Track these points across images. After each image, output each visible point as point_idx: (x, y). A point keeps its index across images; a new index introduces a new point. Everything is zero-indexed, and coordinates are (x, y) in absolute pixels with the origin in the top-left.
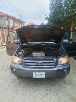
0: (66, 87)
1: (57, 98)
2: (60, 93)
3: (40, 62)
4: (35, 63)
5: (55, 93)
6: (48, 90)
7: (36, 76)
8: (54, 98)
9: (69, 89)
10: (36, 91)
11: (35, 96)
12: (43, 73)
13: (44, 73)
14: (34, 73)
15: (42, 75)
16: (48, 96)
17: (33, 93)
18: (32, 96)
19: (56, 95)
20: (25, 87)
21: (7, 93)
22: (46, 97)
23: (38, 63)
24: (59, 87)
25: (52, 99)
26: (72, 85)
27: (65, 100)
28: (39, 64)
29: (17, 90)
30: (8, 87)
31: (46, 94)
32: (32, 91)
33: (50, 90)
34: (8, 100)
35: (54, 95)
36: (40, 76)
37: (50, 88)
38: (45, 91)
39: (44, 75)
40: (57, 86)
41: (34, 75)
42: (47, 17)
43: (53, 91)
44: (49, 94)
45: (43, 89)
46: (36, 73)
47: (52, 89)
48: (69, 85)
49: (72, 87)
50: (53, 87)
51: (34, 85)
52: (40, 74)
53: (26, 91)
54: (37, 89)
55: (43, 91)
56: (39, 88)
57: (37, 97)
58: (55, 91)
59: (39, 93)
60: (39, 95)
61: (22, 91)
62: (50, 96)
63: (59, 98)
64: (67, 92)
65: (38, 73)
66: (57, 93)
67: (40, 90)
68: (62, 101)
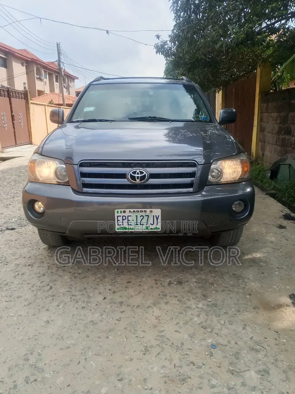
0: (238, 273)
1: (208, 306)
2: (217, 291)
3: (142, 173)
4: (123, 176)
5: (199, 291)
6: (170, 283)
7: (126, 225)
8: (194, 306)
9: (252, 278)
10: (126, 287)
11: (121, 303)
12: (153, 214)
13: (157, 212)
14: (116, 215)
15: (151, 221)
16: (174, 301)
17: (114, 292)
18: (110, 303)
19: (204, 296)
20: (82, 276)
21: (11, 296)
22: (167, 303)
23: (133, 178)
24: (213, 275)
25: (189, 308)
26: (261, 266)
27: (239, 311)
28: (138, 181)
29: (51, 288)
30: (15, 277)
31: (166, 296)
32: (109, 287)
33: (180, 283)
34: (15, 318)
35: (197, 297)
36: (141, 224)
37: (180, 276)
38: (161, 285)
39: (157, 219)
40: (206, 271)
41: (118, 220)
42: (162, 42)
43: (192, 285)
44: (176, 294)
45: (154, 282)
46: (124, 212)
47: (186, 279)
48: (251, 266)
49: (263, 273)
50: (190, 275)
51: (117, 270)
52: (142, 217)
53: (85, 289)
54: (131, 280)
55: (152, 287)
56: (137, 277)
57: (130, 306)
58: (198, 284)
59: (139, 293)
60: (137, 300)
61: (69, 290)
62: (178, 300)
63: (215, 305)
64: (244, 288)
65: (133, 212)
66: (205, 290)
67: (140, 285)
68: (226, 313)
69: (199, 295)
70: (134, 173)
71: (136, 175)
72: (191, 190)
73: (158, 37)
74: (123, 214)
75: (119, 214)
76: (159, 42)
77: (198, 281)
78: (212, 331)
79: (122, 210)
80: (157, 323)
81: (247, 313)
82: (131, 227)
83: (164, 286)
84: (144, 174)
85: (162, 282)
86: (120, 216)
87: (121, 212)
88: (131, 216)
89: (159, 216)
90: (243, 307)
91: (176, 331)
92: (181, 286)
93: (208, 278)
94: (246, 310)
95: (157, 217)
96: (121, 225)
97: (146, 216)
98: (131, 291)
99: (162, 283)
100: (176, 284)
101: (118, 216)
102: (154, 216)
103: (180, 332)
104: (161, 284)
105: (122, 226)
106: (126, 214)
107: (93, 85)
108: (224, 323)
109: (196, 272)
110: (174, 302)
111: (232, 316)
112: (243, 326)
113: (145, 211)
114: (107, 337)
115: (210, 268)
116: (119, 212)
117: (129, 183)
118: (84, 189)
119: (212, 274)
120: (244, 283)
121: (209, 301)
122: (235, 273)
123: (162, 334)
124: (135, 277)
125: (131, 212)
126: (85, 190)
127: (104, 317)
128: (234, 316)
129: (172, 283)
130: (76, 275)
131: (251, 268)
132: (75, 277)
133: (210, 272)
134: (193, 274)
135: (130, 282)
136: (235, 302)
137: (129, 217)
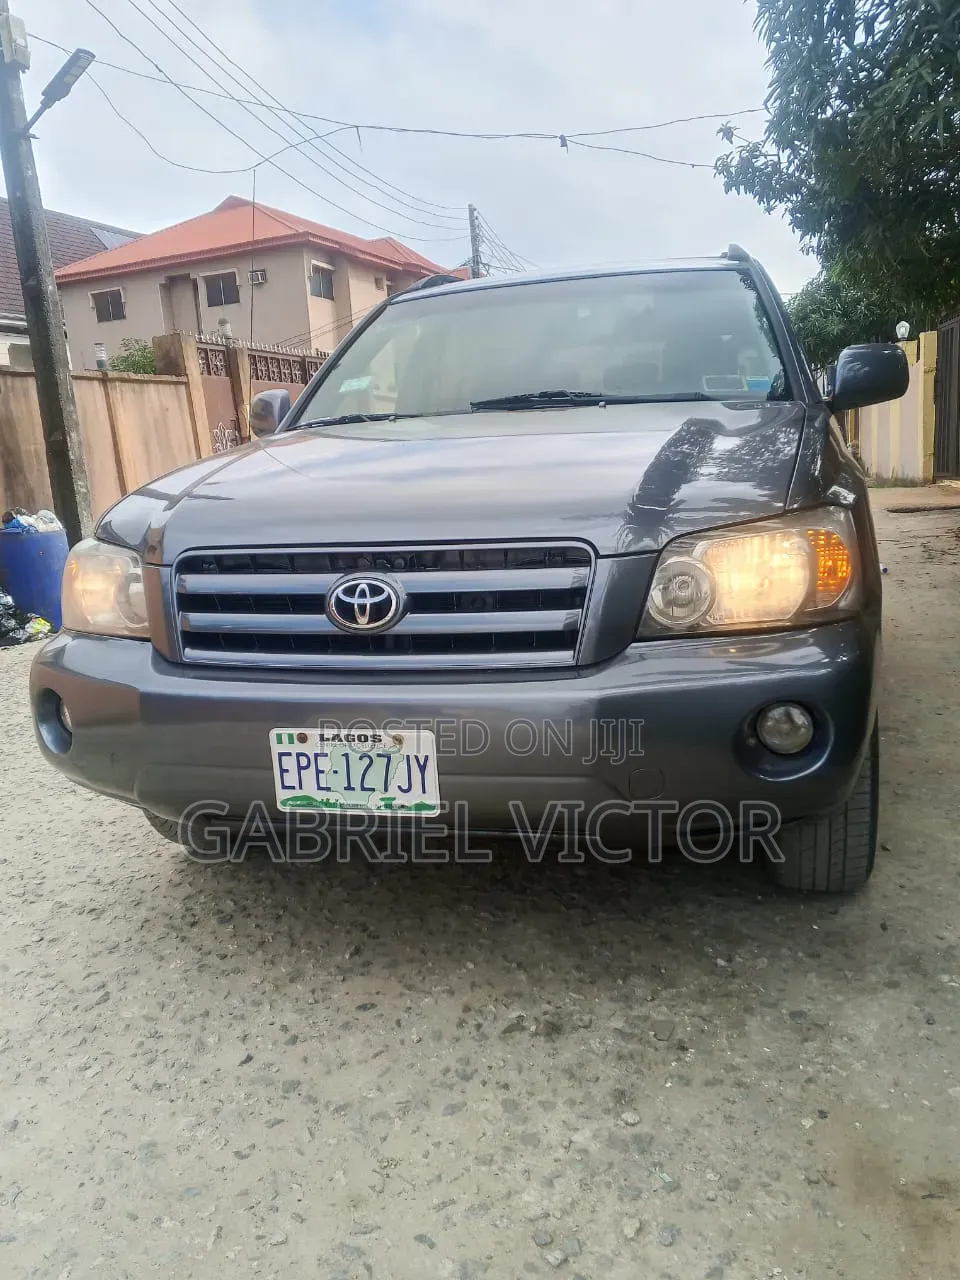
0: (817, 1009)
1: (612, 1141)
2: (683, 1082)
3: (376, 591)
4: (312, 603)
5: (611, 1074)
6: (513, 1028)
7: (310, 788)
8: (554, 1135)
9: (868, 1040)
10: (346, 1025)
11: (293, 1086)
12: (404, 750)
13: (422, 742)
14: (276, 749)
15: (399, 777)
16: (488, 1103)
17: (294, 1040)
18: (253, 1081)
19: (620, 1096)
20: (229, 964)
22: (452, 1110)
23: (346, 610)
24: (705, 1009)
26: (938, 989)
27: (734, 1185)
28: (363, 622)
31: (466, 1078)
33: (553, 1030)
35: (589, 1096)
36: (363, 789)
37: (569, 1001)
38: (474, 1033)
39: (423, 768)
40: (684, 989)
41: (283, 771)
42: (743, 148)
43: (595, 1044)
44: (512, 1076)
45: (458, 1013)
46: (303, 739)
47: (586, 1018)
48: (893, 985)
49: (929, 1022)
50: (612, 999)
51: (351, 955)
52: (366, 761)
53: (207, 1014)
54: (376, 999)
55: (438, 1036)
56: (407, 992)
57: (315, 1101)
58: (623, 1044)
59: (376, 1055)
60: (358, 1081)
61: (156, 1012)
62: (504, 1103)
63: (643, 1144)
64: (809, 1080)
65: (333, 739)
66: (638, 1071)
67: (398, 1023)
68: (674, 1187)
69: (601, 1092)
70: (350, 591)
71: (356, 601)
72: (564, 657)
73: (728, 133)
74: (297, 747)
75: (285, 747)
76: (734, 151)
77: (628, 1030)
78: (566, 1260)
79: (295, 731)
80: (373, 1188)
81: (768, 1200)
82: (332, 797)
83: (485, 1037)
84: (383, 597)
85: (486, 1019)
86: (289, 754)
87: (291, 741)
88: (326, 755)
89: (427, 758)
90: (760, 1169)
91: (421, 1238)
92: (549, 1045)
93: (677, 1019)
94: (765, 1186)
95: (422, 763)
96: (293, 788)
97: (379, 755)
98: (353, 1045)
99: (486, 1024)
100: (536, 1034)
101: (281, 755)
102: (408, 757)
103: (432, 1246)
104: (479, 1026)
105: (297, 793)
106: (312, 747)
107: (397, 303)
108: (639, 1231)
109: (639, 992)
110: (483, 1106)
111: (692, 1205)
112: (716, 1262)
113: (376, 739)
114: (158, 1220)
115: (705, 979)
116: (285, 739)
117: (330, 629)
118: (187, 650)
119: (704, 1003)
120: (820, 1060)
121: (627, 1124)
122: (805, 1007)
123: (361, 1241)
124: (399, 988)
125: (328, 739)
126: (192, 654)
127: (200, 1133)
128: (702, 1208)
129: (523, 1029)
130: (213, 960)
131: (891, 992)
132: (201, 968)
133: (702, 995)
134: (627, 999)
135: (373, 1006)
136: (739, 1141)
137: (283, 758)
